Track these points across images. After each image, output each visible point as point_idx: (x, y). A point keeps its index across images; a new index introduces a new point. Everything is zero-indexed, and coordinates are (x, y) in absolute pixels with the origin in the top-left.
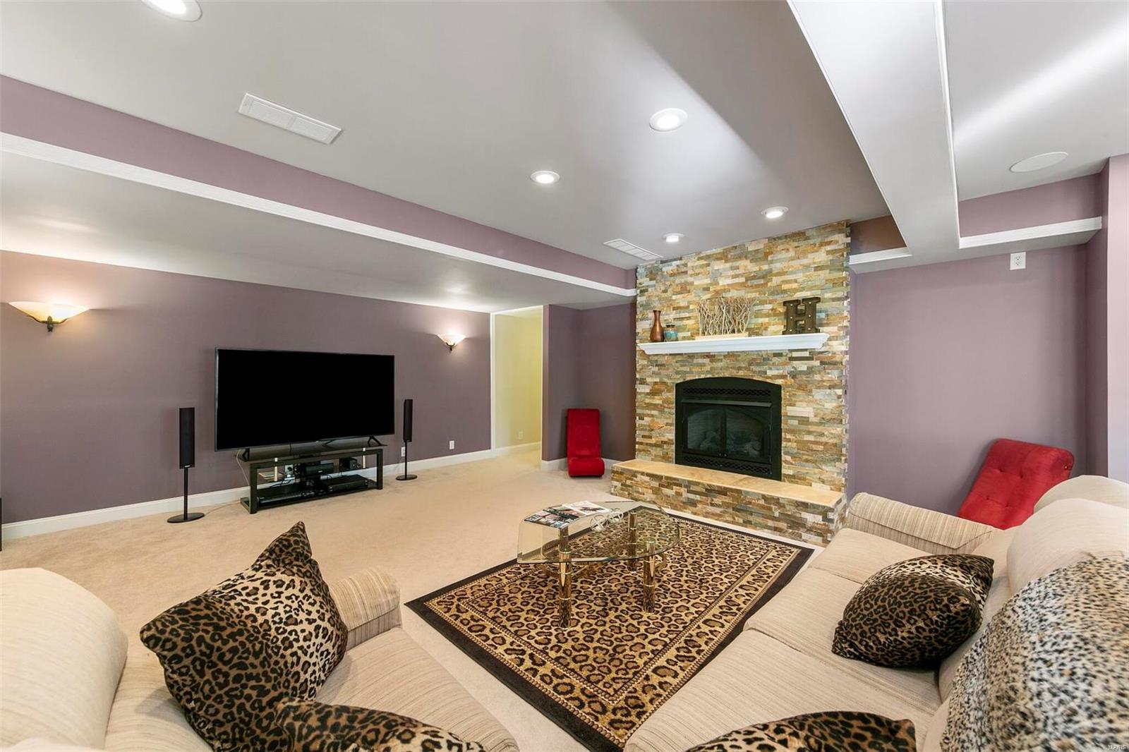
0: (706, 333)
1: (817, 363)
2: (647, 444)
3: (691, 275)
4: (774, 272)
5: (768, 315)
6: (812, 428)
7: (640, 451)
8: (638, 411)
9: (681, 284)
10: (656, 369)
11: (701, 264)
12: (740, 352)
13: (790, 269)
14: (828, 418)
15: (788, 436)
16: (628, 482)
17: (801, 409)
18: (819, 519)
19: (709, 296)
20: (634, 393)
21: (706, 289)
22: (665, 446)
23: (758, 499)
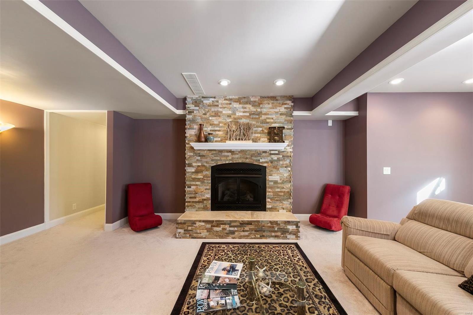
0: (231, 139)
1: (281, 156)
2: (193, 202)
3: (221, 108)
4: (263, 113)
5: (260, 133)
6: (279, 185)
7: (188, 206)
8: (187, 183)
9: (215, 111)
10: (199, 158)
11: (226, 102)
12: (246, 150)
13: (270, 113)
14: (285, 180)
15: (269, 190)
16: (190, 228)
17: (275, 177)
18: (294, 227)
19: (230, 120)
20: (184, 172)
21: (229, 116)
22: (205, 202)
23: (268, 224)
